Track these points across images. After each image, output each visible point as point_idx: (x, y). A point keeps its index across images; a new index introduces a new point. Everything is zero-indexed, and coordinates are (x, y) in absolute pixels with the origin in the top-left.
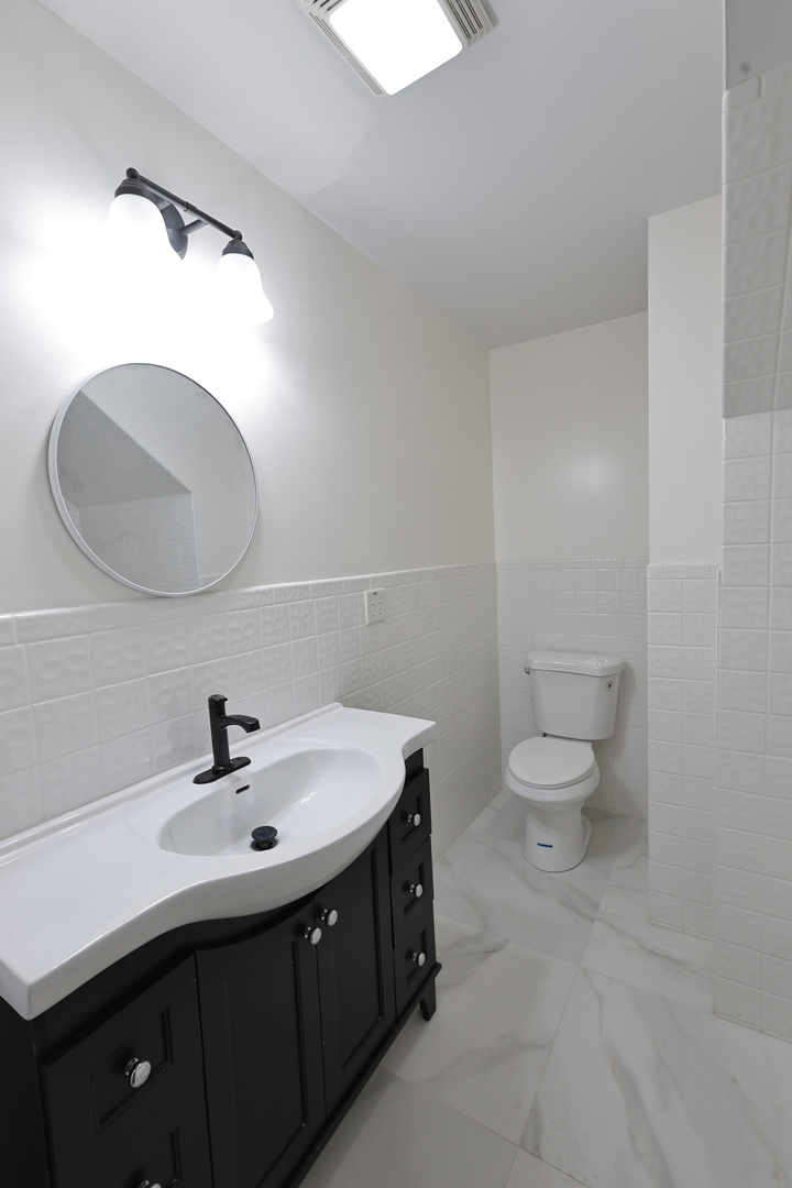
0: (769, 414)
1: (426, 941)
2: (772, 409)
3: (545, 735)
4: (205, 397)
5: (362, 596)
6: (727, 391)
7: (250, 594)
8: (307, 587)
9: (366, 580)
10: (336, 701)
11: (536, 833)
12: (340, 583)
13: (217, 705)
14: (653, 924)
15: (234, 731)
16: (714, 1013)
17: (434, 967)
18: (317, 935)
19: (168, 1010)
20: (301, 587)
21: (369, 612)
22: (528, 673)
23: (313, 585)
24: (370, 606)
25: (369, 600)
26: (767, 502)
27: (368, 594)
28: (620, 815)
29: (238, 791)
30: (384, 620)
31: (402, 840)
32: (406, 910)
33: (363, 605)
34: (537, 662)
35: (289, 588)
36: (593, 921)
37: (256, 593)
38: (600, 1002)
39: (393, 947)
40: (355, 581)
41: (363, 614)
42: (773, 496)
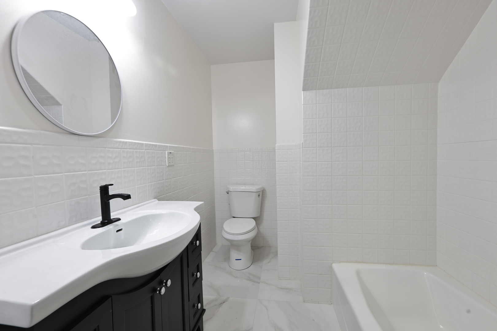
0: (315, 91)
1: (200, 299)
2: (316, 89)
3: (234, 217)
4: (98, 42)
5: (165, 153)
6: (304, 80)
7: (117, 142)
8: (142, 144)
9: (167, 146)
10: (155, 198)
11: (234, 255)
12: (156, 145)
13: (104, 190)
14: (280, 279)
15: (113, 203)
16: (304, 302)
17: (203, 311)
18: (163, 290)
19: (98, 326)
20: (140, 144)
21: (168, 161)
22: (228, 193)
23: (145, 144)
24: (169, 158)
25: (168, 156)
26: (316, 119)
27: (168, 153)
28: (262, 247)
29: (117, 231)
30: (173, 166)
31: (192, 252)
32: (194, 284)
33: (165, 157)
34: (232, 188)
35: (135, 143)
36: (259, 283)
37: (120, 142)
38: (267, 309)
39: (189, 301)
40: (162, 146)
41: (165, 161)
42: (317, 118)
